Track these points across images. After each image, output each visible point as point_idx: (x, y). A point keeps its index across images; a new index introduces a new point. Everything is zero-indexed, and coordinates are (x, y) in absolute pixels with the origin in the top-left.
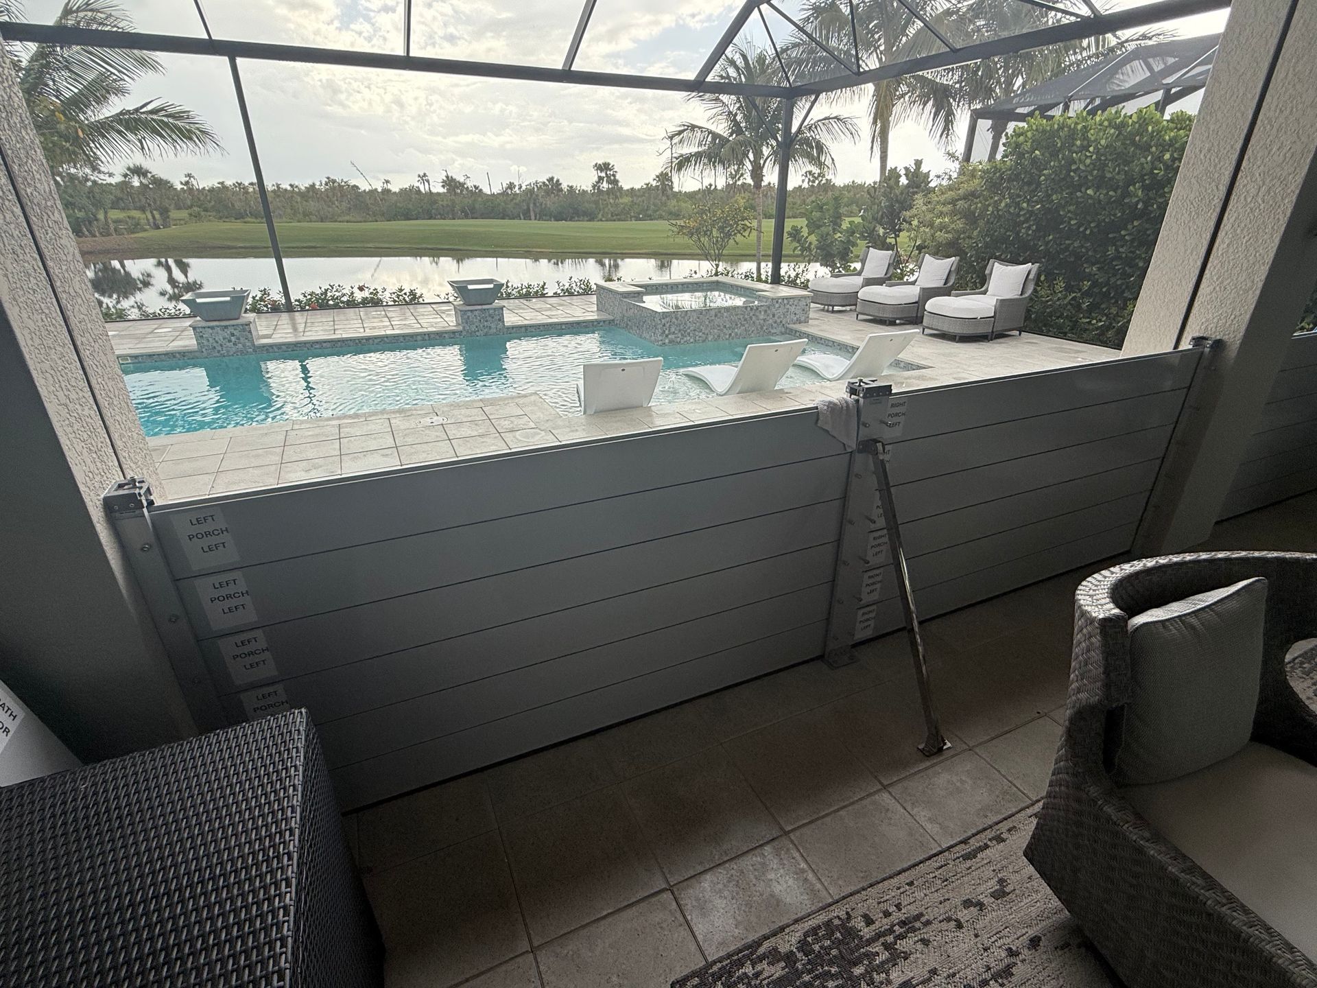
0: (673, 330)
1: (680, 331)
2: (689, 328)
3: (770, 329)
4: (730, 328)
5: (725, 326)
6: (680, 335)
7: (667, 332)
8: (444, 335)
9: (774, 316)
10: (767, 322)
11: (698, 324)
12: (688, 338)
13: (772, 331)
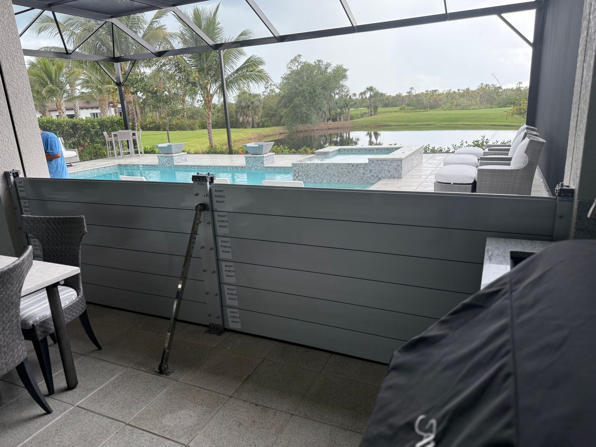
0: (300, 174)
1: (305, 175)
2: (310, 174)
3: (369, 180)
4: (338, 176)
5: (334, 175)
6: (305, 177)
7: (297, 175)
8: (238, 168)
9: (371, 171)
10: (366, 176)
11: (316, 172)
12: (310, 180)
13: (371, 182)
